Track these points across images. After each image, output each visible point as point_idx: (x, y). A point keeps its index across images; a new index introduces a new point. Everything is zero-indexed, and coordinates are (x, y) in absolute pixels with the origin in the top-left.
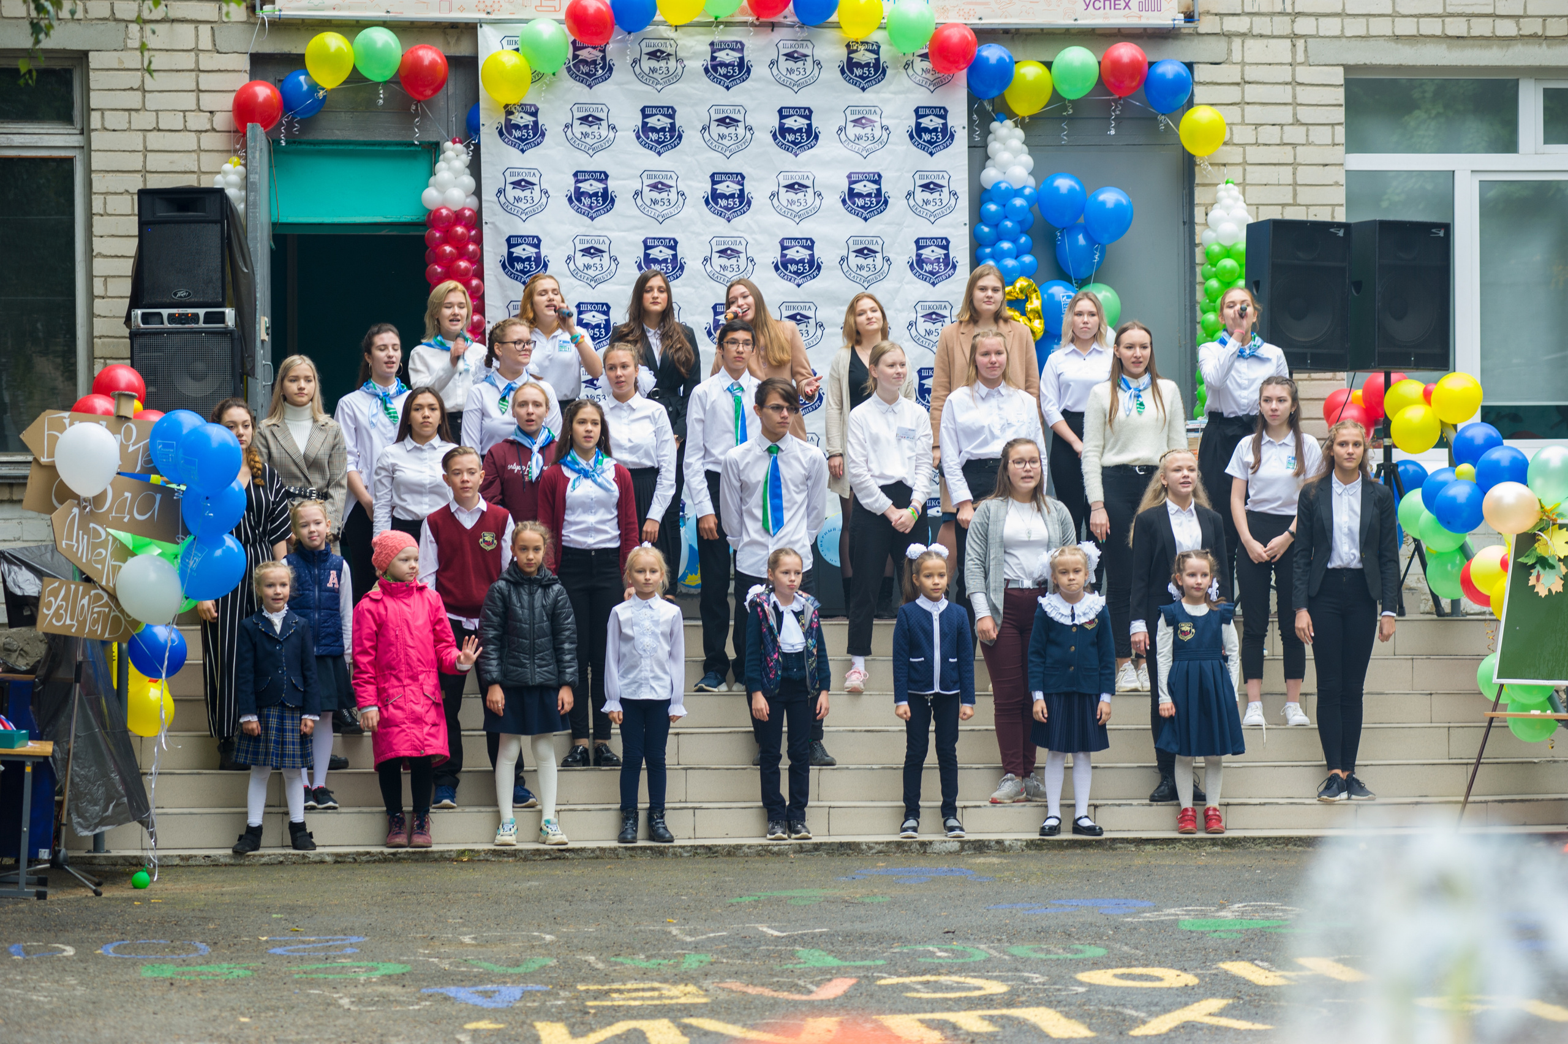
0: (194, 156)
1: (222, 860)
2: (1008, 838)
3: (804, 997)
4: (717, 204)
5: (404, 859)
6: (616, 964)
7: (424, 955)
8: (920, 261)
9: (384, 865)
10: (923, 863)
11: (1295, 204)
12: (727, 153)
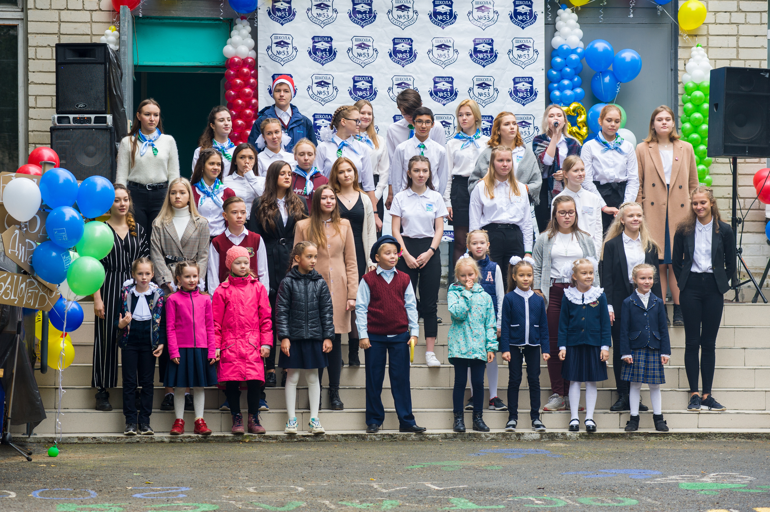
0: (89, 25)
1: (103, 440)
5: (211, 440)
6: (342, 505)
7: (226, 499)
8: (516, 91)
9: (199, 444)
10: (519, 447)
11: (738, 59)
12: (403, 27)
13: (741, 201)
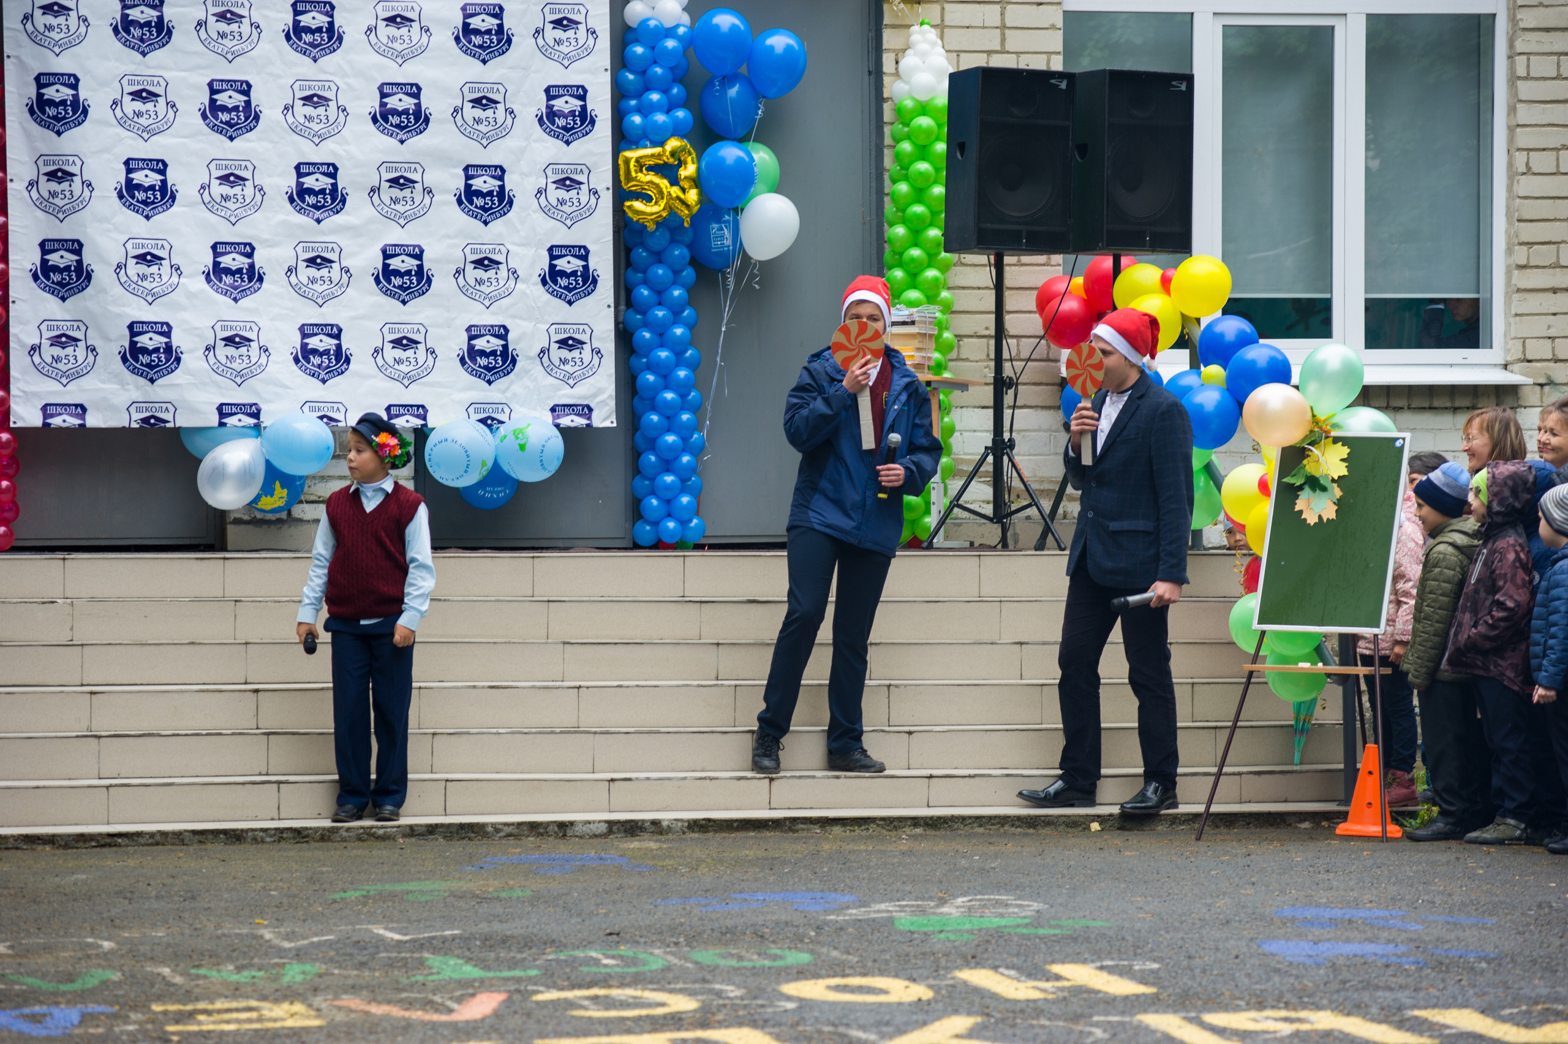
2: (665, 816)
3: (444, 1018)
4: (300, 39)
6: (198, 977)
8: (552, 114)
10: (563, 848)
11: (1003, 52)
13: (1012, 342)
